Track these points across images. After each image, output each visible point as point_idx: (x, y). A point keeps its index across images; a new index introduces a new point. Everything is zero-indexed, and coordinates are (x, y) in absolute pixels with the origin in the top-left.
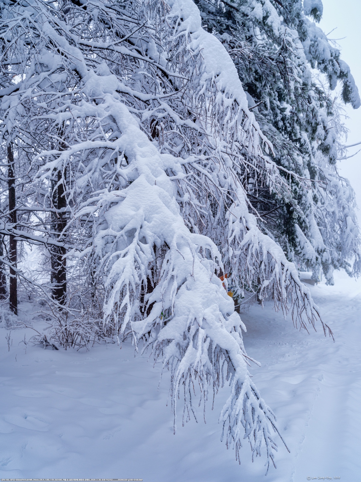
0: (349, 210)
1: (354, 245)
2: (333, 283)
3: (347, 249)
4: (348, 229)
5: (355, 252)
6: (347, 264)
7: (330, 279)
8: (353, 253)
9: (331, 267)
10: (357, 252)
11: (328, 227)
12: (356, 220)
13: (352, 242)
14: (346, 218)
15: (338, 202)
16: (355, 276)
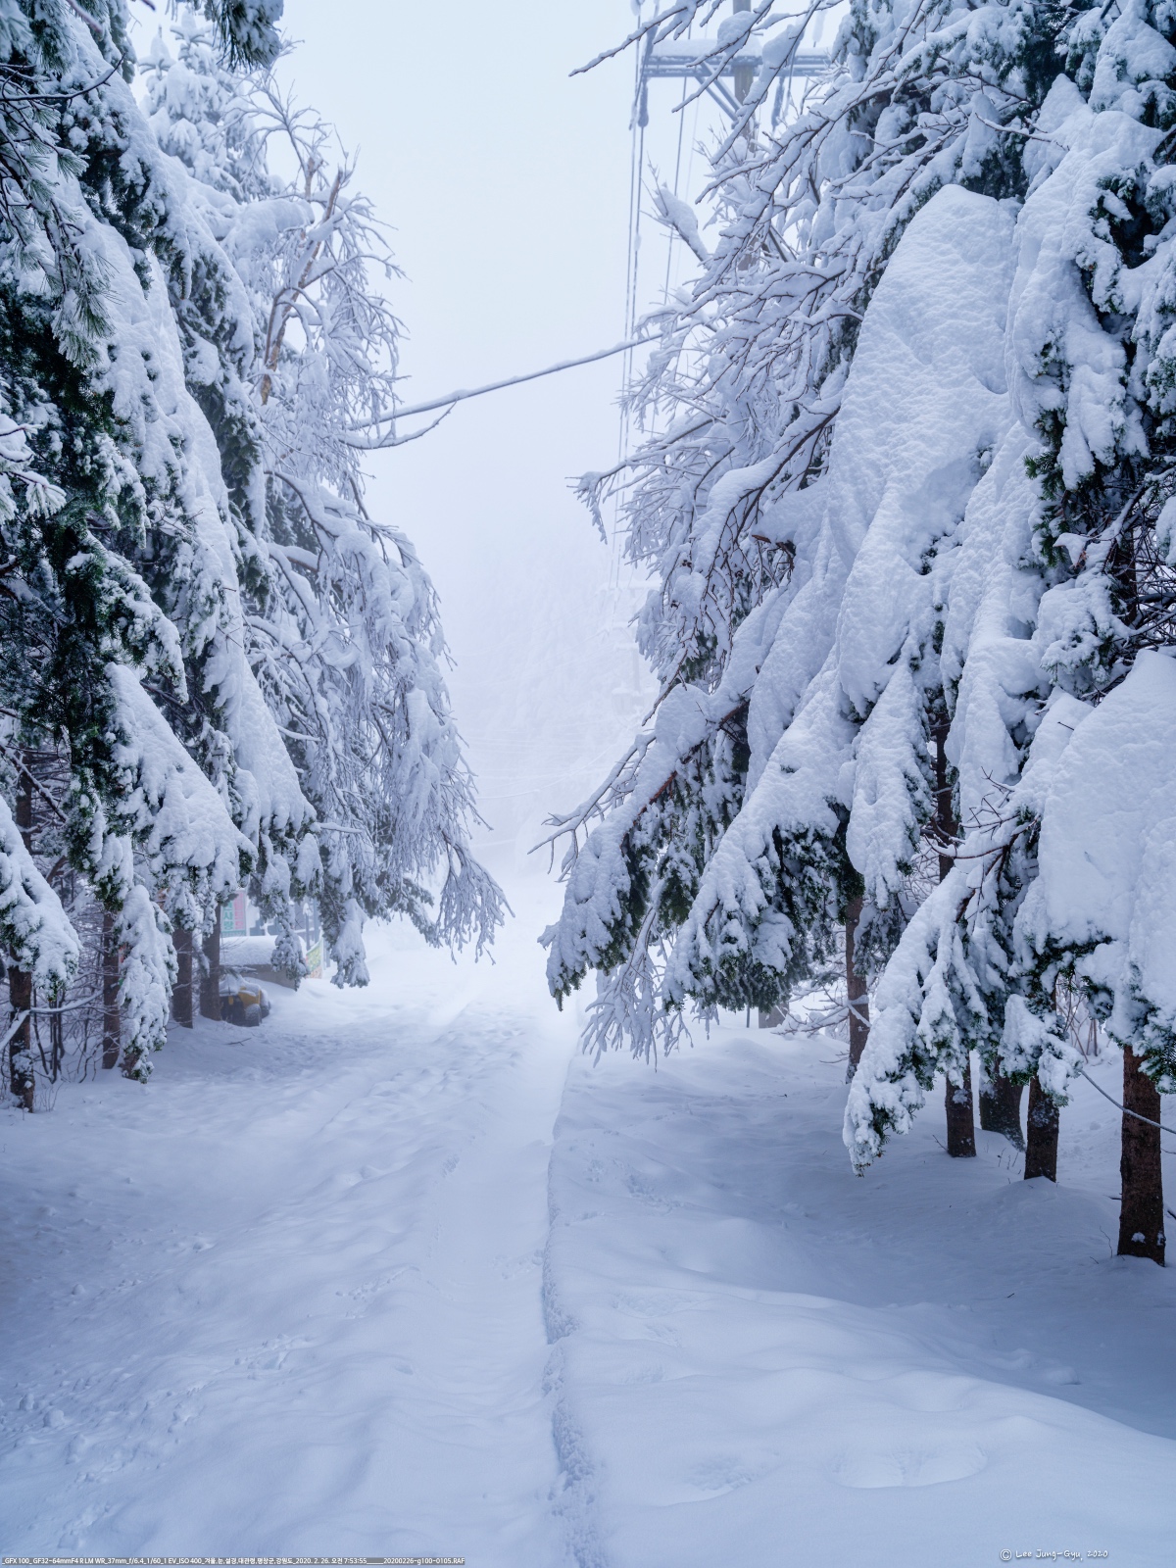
0: (416, 661)
1: (440, 809)
2: (362, 976)
3: (415, 830)
4: (416, 738)
5: (446, 839)
6: (416, 892)
7: (351, 961)
8: (441, 845)
9: (355, 909)
10: (455, 840)
11: (333, 733)
12: (445, 705)
13: (432, 799)
14: (403, 697)
15: (369, 626)
16: (448, 943)
